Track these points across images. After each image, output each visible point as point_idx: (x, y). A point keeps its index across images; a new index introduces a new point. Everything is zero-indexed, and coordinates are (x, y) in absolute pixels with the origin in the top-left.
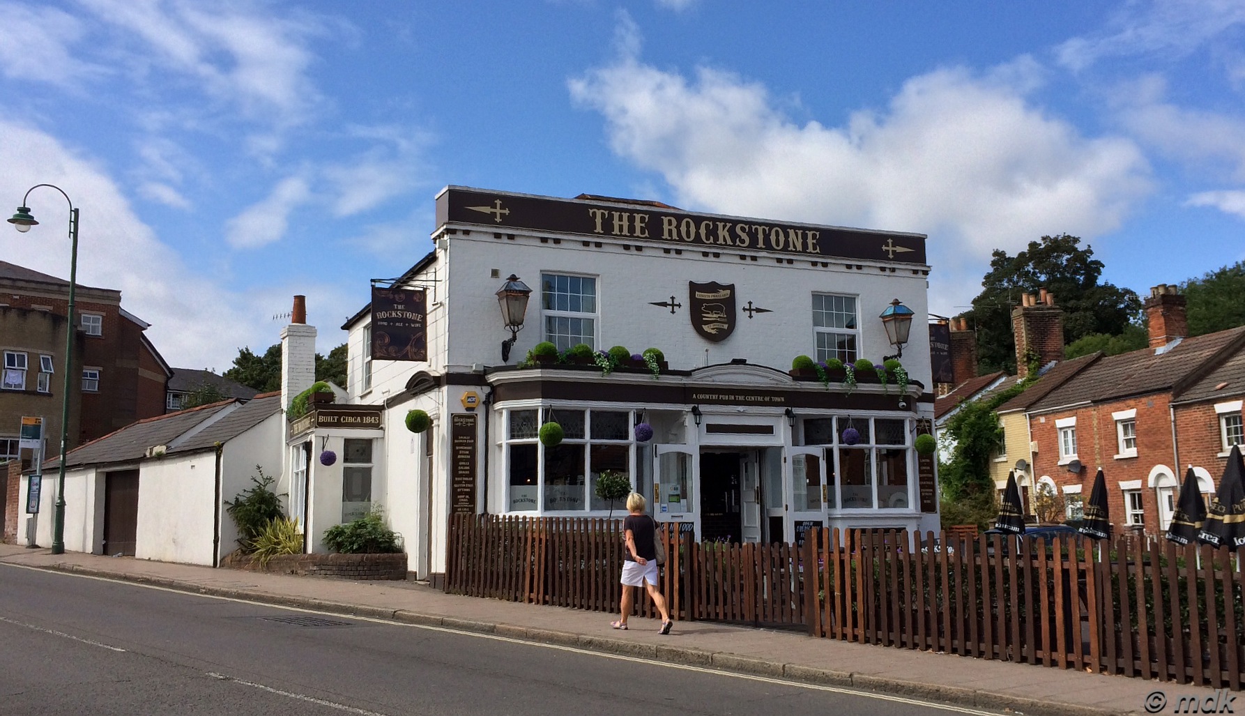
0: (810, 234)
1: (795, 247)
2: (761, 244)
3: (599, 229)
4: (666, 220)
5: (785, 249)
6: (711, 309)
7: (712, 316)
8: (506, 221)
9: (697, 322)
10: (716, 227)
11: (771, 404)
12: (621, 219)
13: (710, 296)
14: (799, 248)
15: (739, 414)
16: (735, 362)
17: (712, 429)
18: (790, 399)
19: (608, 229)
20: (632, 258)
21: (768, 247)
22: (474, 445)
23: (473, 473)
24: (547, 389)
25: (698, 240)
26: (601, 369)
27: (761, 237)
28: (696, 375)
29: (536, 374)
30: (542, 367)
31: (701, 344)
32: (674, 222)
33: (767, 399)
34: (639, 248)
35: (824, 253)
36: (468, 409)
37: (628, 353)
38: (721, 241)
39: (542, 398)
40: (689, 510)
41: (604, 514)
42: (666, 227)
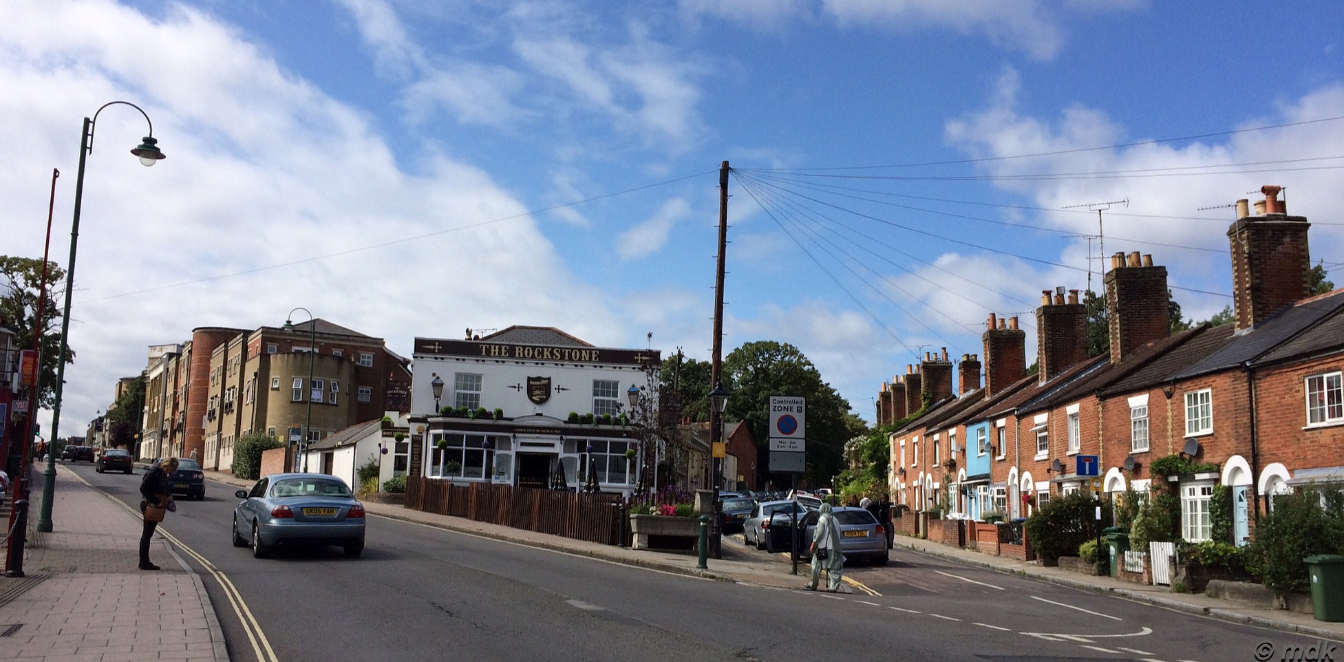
0: (594, 352)
1: (585, 358)
2: (567, 358)
3: (484, 353)
4: (517, 348)
5: (580, 359)
6: (537, 389)
7: (537, 392)
8: (440, 352)
9: (530, 395)
10: (543, 351)
11: (553, 434)
12: (495, 348)
13: (537, 383)
14: (587, 359)
15: (539, 438)
16: (537, 415)
17: (523, 444)
18: (563, 431)
19: (488, 353)
20: (500, 366)
21: (570, 359)
22: (421, 448)
23: (420, 459)
24: (445, 426)
25: (533, 357)
26: (469, 418)
27: (567, 354)
28: (515, 420)
29: (440, 419)
30: (443, 416)
31: (532, 405)
32: (522, 349)
33: (552, 431)
34: (503, 362)
35: (601, 361)
36: (419, 433)
37: (485, 410)
38: (545, 357)
39: (444, 429)
40: (509, 479)
41: (450, 478)
42: (517, 352)
